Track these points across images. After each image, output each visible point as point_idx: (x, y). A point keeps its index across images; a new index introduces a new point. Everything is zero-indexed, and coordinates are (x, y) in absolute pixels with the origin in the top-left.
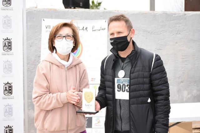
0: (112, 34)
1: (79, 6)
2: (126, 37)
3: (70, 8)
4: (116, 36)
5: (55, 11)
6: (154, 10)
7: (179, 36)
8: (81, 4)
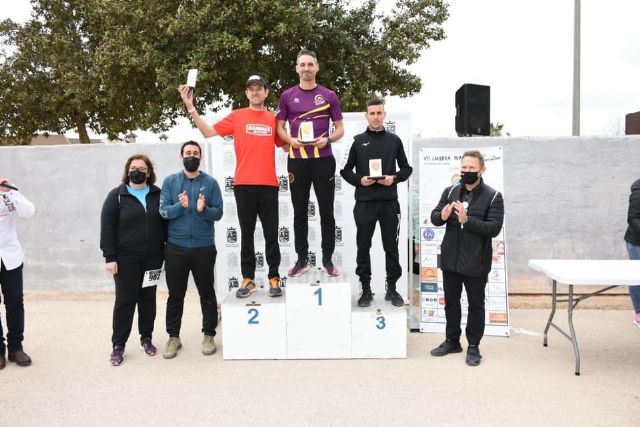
0: (465, 167)
1: (477, 133)
2: (476, 173)
3: (465, 135)
4: (467, 170)
5: (446, 140)
6: (578, 134)
7: (618, 168)
8: (479, 130)
